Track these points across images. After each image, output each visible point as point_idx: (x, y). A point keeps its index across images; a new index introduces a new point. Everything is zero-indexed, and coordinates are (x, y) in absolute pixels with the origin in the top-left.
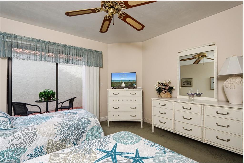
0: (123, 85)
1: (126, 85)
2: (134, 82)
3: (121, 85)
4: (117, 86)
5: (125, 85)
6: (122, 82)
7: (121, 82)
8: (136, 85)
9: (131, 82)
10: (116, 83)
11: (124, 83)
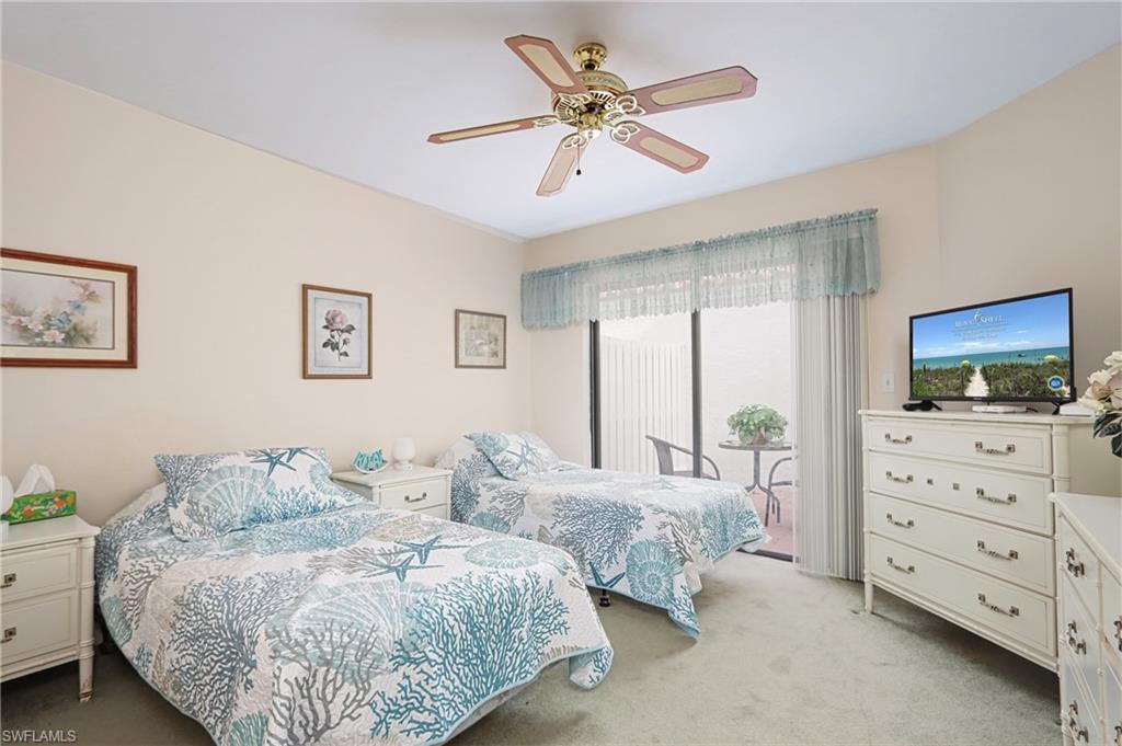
0: (978, 387)
1: (997, 389)
2: (1054, 363)
3: (963, 387)
4: (943, 394)
5: (989, 385)
6: (970, 371)
7: (964, 366)
8: (1071, 383)
9: (1030, 367)
10: (939, 372)
11: (984, 371)
